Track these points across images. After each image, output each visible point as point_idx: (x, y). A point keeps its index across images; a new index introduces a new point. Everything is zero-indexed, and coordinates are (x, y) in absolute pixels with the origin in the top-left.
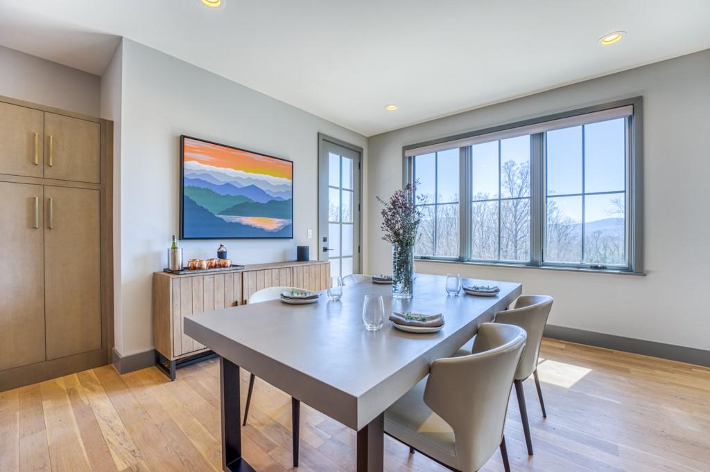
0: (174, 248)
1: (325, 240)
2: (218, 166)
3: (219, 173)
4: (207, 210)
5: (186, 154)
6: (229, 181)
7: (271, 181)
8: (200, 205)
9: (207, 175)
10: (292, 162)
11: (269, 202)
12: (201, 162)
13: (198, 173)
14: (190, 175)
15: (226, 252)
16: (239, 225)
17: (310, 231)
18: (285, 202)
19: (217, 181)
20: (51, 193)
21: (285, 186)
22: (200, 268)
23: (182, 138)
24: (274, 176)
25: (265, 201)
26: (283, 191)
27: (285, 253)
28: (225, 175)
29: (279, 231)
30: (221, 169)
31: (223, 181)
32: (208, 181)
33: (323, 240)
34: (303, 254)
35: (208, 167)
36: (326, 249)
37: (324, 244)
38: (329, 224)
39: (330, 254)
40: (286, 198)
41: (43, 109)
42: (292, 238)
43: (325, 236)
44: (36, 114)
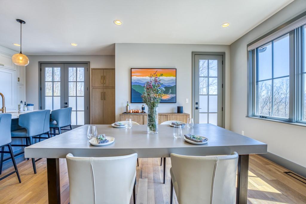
0: (128, 105)
1: (197, 103)
2: (143, 76)
3: (143, 79)
4: (139, 93)
5: (132, 74)
7: (166, 79)
8: (137, 91)
9: (139, 80)
10: (176, 69)
12: (137, 76)
13: (136, 80)
14: (134, 81)
15: (144, 107)
17: (187, 100)
18: (172, 87)
19: (143, 82)
20: (105, 90)
21: (172, 80)
22: (138, 113)
23: (131, 69)
24: (167, 77)
26: (171, 82)
27: (173, 109)
29: (169, 100)
30: (144, 77)
31: (145, 81)
32: (139, 82)
33: (195, 103)
34: (180, 110)
35: (139, 78)
36: (197, 108)
37: (196, 106)
38: (200, 96)
39: (200, 111)
40: (173, 85)
41: (103, 69)
42: (176, 103)
43: (197, 102)
44: (102, 71)
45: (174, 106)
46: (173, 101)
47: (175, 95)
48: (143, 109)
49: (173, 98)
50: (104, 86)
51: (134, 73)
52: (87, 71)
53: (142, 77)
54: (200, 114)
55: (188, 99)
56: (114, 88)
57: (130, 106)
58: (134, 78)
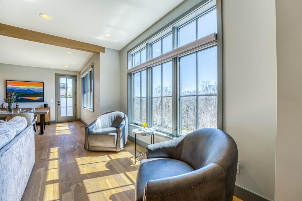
0: (3, 104)
2: (15, 85)
3: (17, 87)
5: (7, 84)
6: (20, 89)
9: (14, 88)
10: (43, 82)
11: (34, 93)
12: (12, 85)
13: (11, 88)
14: (8, 88)
16: (24, 99)
17: (52, 100)
18: (41, 93)
23: (6, 81)
24: (36, 87)
25: (32, 93)
27: (42, 106)
28: (19, 88)
31: (18, 89)
34: (45, 106)
36: (59, 105)
37: (58, 103)
39: (61, 106)
40: (41, 92)
42: (43, 102)
45: (42, 104)
46: (42, 100)
47: (43, 98)
48: (17, 106)
49: (41, 99)
51: (9, 83)
54: (61, 108)
57: (5, 105)
58: (9, 86)
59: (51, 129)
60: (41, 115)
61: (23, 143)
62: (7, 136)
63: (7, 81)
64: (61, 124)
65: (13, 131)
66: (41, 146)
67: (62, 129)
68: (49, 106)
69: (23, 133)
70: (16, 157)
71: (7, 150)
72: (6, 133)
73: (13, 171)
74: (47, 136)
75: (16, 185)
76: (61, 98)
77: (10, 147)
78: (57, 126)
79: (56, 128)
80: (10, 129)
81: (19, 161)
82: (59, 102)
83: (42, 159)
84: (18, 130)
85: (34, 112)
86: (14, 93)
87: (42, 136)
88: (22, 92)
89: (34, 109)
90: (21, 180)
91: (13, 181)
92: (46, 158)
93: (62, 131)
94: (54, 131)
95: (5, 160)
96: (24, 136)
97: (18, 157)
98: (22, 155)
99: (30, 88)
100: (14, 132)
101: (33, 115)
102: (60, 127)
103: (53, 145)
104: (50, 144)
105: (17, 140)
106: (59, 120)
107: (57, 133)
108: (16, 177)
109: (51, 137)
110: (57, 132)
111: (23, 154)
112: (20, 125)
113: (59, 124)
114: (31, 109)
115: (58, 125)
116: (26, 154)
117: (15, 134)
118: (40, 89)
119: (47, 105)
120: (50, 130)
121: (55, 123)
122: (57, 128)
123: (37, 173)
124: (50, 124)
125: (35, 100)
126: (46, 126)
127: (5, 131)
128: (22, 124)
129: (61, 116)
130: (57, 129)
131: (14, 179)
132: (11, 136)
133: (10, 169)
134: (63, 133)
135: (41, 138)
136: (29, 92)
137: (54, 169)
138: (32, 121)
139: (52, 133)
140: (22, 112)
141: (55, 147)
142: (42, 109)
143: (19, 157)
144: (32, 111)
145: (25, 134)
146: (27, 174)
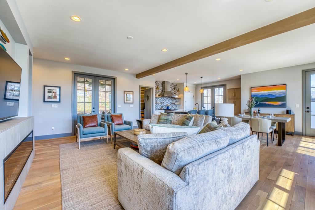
3: (259, 93)
5: (252, 91)
7: (277, 92)
12: (255, 92)
16: (265, 104)
20: (235, 100)
25: (274, 97)
26: (281, 94)
27: (283, 112)
28: (261, 93)
29: (280, 105)
30: (260, 92)
31: (260, 94)
32: (257, 95)
33: (306, 108)
34: (288, 112)
35: (257, 92)
36: (308, 112)
37: (307, 110)
38: (312, 102)
39: (312, 114)
40: (283, 96)
41: (234, 89)
42: (286, 107)
43: (308, 107)
44: (234, 90)
45: (284, 110)
46: (284, 106)
47: (285, 102)
48: (259, 111)
49: (283, 104)
50: (235, 97)
51: (253, 90)
52: (225, 89)
53: (258, 92)
54: (312, 116)
55: (298, 105)
56: (240, 98)
58: (253, 93)
59: (293, 142)
60: (279, 123)
61: (235, 154)
62: (216, 143)
63: (252, 88)
64: (312, 139)
65: (225, 138)
66: (274, 160)
67: (311, 147)
68: (293, 112)
69: (239, 143)
70: (223, 170)
71: (209, 159)
72: (216, 139)
73: (216, 184)
74: (285, 151)
75: (218, 201)
76: (312, 103)
77: (214, 157)
78: (302, 140)
79: (299, 143)
80: (222, 136)
81: (227, 175)
82: (308, 108)
83: (269, 180)
84: (235, 138)
85: (273, 118)
86: (254, 99)
87: (280, 148)
88: (263, 97)
89: (273, 115)
90: (229, 197)
91: (214, 195)
92: (274, 180)
93: (310, 150)
94: (297, 146)
95: (203, 170)
96: (238, 147)
97: (225, 169)
98: (233, 168)
99: (271, 93)
100: (226, 140)
101: (270, 121)
102: (309, 143)
103: (289, 165)
104: (285, 162)
105: (227, 151)
106: (308, 132)
107: (300, 151)
108: (220, 192)
109: (290, 154)
110: (300, 148)
111: (235, 168)
112: (238, 132)
113: (307, 138)
114: (270, 114)
115: (304, 139)
116: (241, 167)
117: (227, 142)
118: (283, 92)
119: (290, 111)
120: (291, 143)
121: (300, 135)
122: (302, 142)
123: (257, 195)
124: (295, 135)
125: (277, 106)
126: (286, 136)
127: (217, 137)
128: (241, 132)
129: (312, 127)
130: (302, 144)
131: (216, 194)
132: (220, 144)
133: (211, 181)
134: (310, 154)
135: (277, 150)
136: (270, 97)
137: (279, 205)
138: (269, 129)
139: (293, 149)
140: (260, 118)
141: (291, 171)
142: (284, 116)
143: (228, 170)
144: (271, 117)
145: (241, 145)
146: (241, 191)
